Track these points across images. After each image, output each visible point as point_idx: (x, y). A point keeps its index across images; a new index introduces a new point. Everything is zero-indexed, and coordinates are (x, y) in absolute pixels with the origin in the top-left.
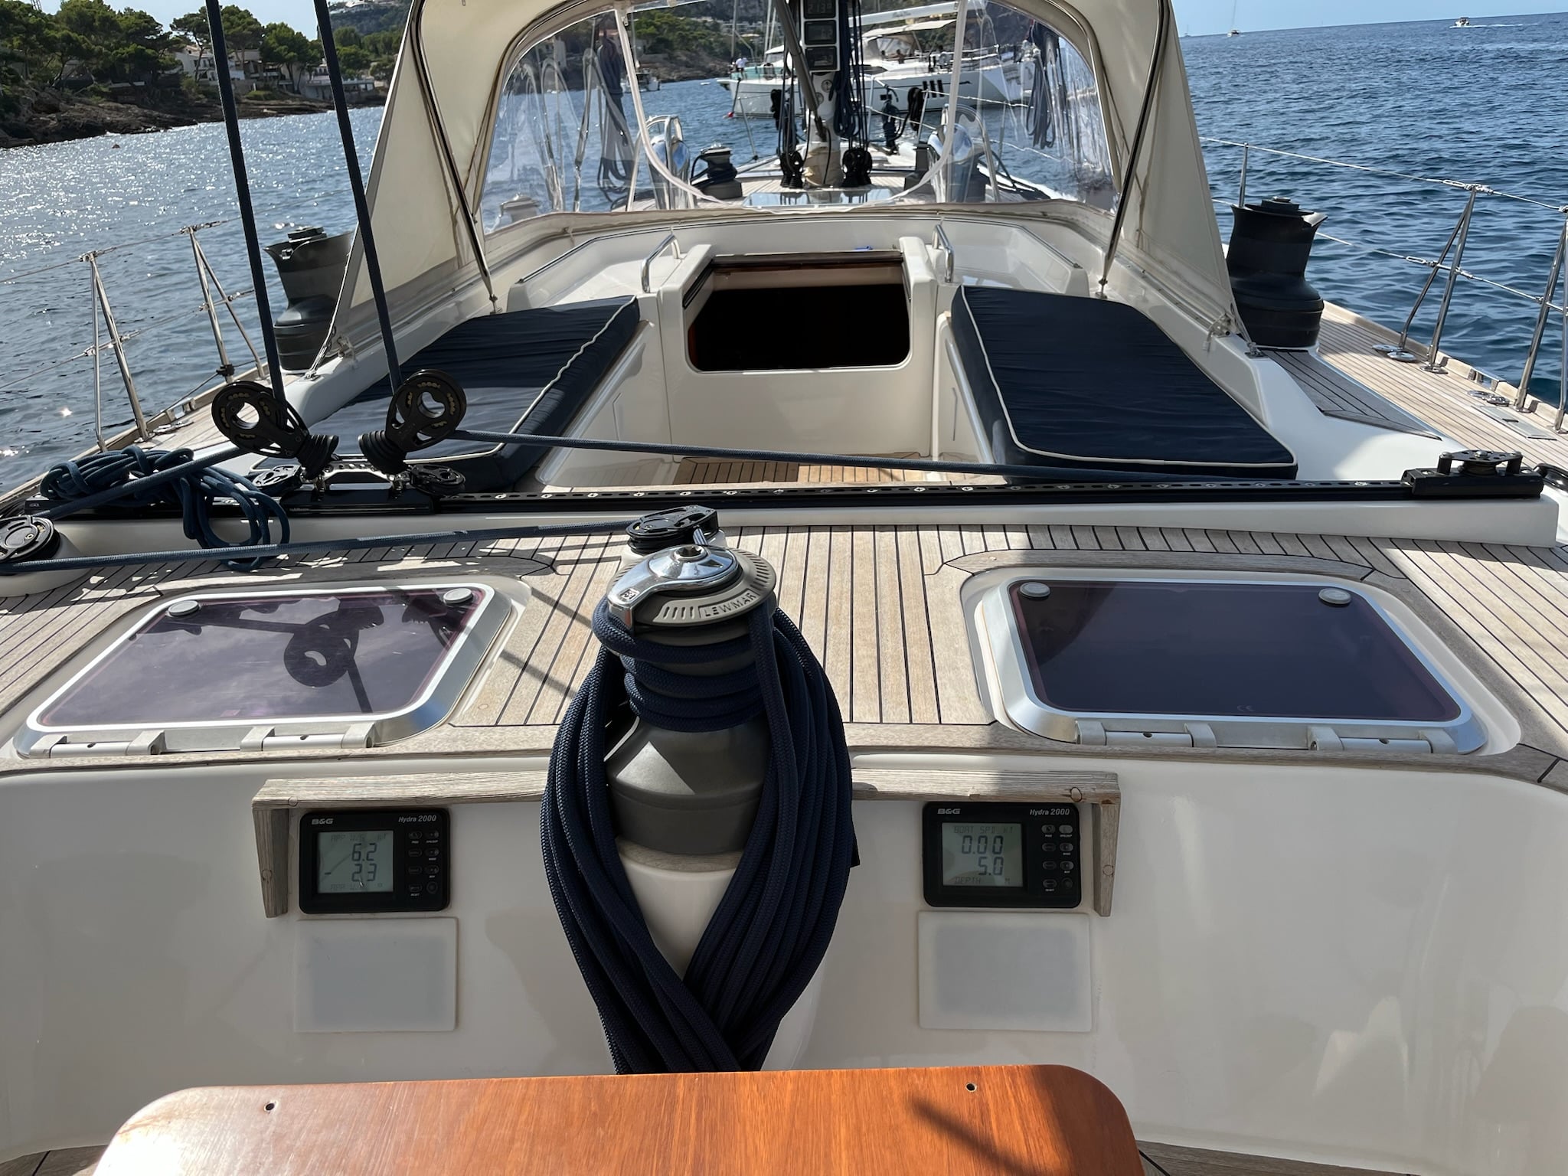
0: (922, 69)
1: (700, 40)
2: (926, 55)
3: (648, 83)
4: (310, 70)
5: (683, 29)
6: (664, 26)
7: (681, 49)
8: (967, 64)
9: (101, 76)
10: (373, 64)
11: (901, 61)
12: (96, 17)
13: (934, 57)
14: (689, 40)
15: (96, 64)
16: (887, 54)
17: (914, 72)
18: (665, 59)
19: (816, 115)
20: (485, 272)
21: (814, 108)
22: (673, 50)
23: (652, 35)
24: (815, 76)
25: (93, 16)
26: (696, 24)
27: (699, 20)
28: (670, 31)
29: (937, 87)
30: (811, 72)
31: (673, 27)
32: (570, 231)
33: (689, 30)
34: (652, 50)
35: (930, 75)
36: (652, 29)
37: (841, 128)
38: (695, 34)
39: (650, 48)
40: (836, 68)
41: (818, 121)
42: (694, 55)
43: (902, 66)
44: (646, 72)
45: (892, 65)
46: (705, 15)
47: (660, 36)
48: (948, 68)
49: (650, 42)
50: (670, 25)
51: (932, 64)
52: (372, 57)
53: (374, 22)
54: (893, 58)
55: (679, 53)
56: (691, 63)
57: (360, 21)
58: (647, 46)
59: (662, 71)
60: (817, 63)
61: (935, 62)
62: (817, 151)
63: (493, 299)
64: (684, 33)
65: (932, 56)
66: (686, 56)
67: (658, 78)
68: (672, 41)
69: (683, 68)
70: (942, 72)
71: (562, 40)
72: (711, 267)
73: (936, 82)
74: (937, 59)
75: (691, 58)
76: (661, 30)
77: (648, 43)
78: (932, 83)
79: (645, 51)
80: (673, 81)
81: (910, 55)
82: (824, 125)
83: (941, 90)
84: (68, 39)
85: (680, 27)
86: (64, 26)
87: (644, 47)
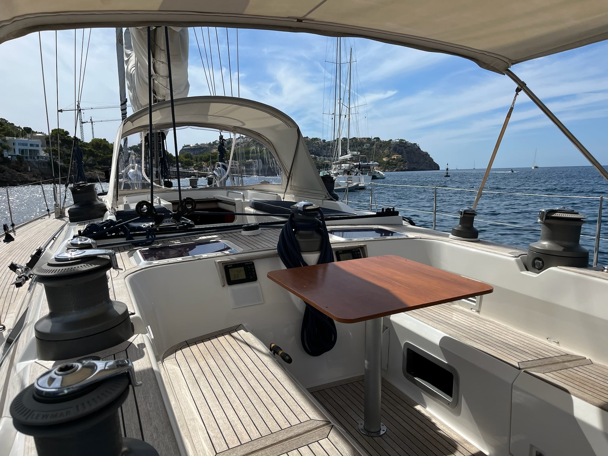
4: (172, 166)
9: (100, 163)
10: (194, 165)
12: (102, 145)
15: (99, 159)
19: (157, 170)
25: (101, 144)
37: (163, 174)
41: (157, 172)
52: (195, 162)
53: (199, 151)
57: (194, 151)
62: (155, 181)
82: (159, 173)
84: (90, 151)
86: (91, 146)
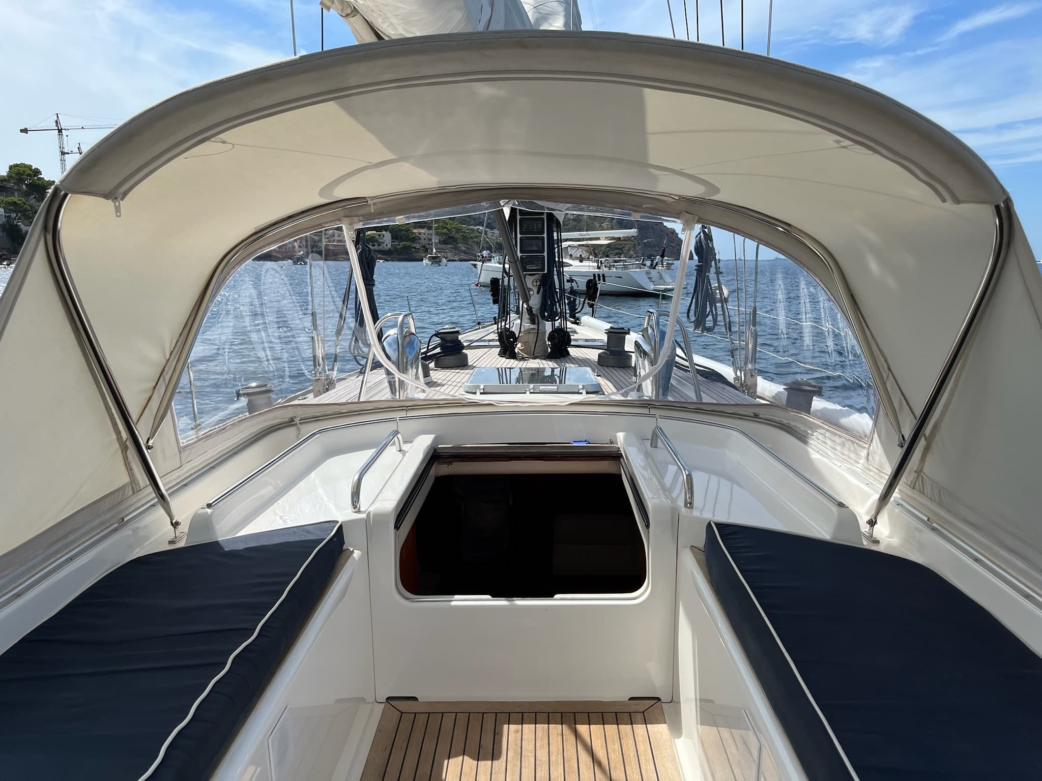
0: (593, 266)
1: (474, 239)
2: (596, 259)
3: (440, 262)
5: (464, 232)
6: (453, 229)
7: (462, 243)
8: (621, 267)
11: (581, 261)
13: (601, 261)
14: (468, 238)
16: (573, 257)
17: (588, 268)
18: (451, 248)
19: (528, 305)
20: (162, 496)
21: (526, 300)
22: (457, 243)
23: (445, 234)
24: (527, 276)
26: (473, 230)
27: (475, 228)
28: (456, 232)
29: (601, 278)
30: (524, 273)
31: (458, 230)
32: (297, 421)
33: (468, 233)
34: (445, 242)
35: (598, 270)
36: (445, 231)
37: (546, 314)
38: (472, 235)
39: (443, 241)
40: (544, 271)
41: (530, 310)
42: (470, 247)
43: (581, 264)
44: (439, 255)
45: (576, 263)
46: (479, 225)
47: (450, 235)
48: (609, 268)
49: (444, 237)
50: (456, 230)
51: (600, 264)
54: (576, 258)
55: (460, 245)
56: (468, 251)
58: (442, 240)
59: (449, 255)
60: (528, 267)
61: (601, 263)
62: (528, 331)
63: (175, 525)
64: (465, 235)
65: (600, 259)
66: (465, 247)
67: (446, 258)
68: (457, 238)
69: (462, 254)
70: (606, 269)
71: (389, 232)
72: (434, 457)
73: (601, 275)
74: (603, 262)
75: (468, 249)
76: (451, 231)
77: (442, 238)
78: (599, 275)
79: (440, 242)
80: (455, 261)
81: (588, 258)
82: (534, 312)
83: (604, 280)
85: (463, 231)
87: (440, 240)
